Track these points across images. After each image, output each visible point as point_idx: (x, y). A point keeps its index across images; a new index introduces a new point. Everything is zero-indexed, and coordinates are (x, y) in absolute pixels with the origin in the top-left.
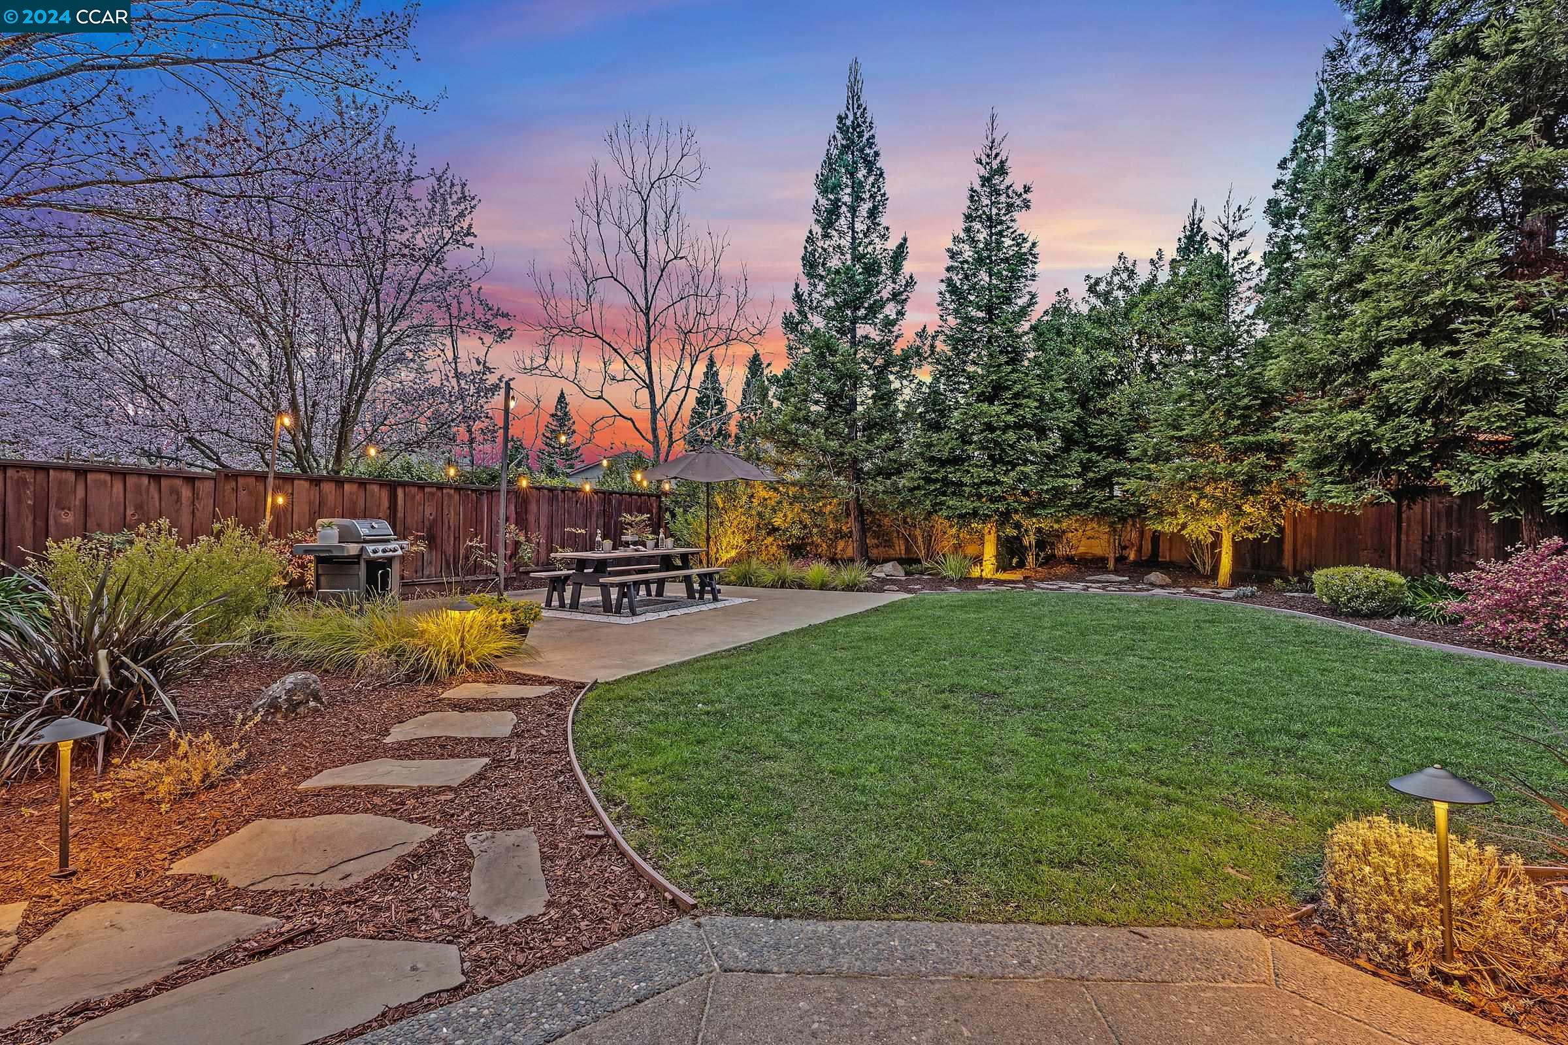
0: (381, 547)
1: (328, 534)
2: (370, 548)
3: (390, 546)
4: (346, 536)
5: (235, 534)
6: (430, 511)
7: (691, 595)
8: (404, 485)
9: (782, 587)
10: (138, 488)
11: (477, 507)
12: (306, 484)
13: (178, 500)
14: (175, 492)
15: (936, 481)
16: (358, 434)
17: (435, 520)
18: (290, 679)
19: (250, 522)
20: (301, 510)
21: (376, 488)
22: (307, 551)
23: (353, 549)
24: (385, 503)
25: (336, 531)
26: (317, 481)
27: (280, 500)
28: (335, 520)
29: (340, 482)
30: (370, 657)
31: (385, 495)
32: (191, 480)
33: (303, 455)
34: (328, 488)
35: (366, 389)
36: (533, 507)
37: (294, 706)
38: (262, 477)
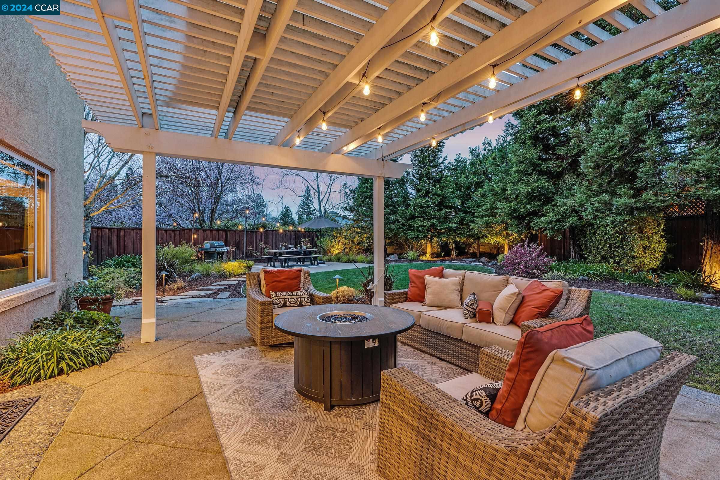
0: (221, 249)
1: (207, 245)
2: (218, 249)
3: (224, 249)
4: (212, 246)
5: (185, 245)
6: (237, 238)
7: (312, 264)
8: (230, 231)
9: (348, 262)
10: (162, 233)
11: (252, 237)
12: (202, 231)
13: (171, 237)
14: (170, 234)
15: (406, 225)
16: (216, 216)
17: (239, 241)
18: (196, 274)
19: (188, 242)
20: (201, 238)
21: (222, 232)
22: (202, 250)
23: (213, 249)
24: (224, 236)
25: (209, 244)
26: (205, 231)
27: (195, 236)
28: (209, 242)
29: (211, 231)
30: (213, 272)
31: (224, 233)
32: (173, 231)
33: (201, 222)
34: (208, 232)
35: (218, 203)
36: (270, 236)
37: (196, 279)
38: (190, 230)
